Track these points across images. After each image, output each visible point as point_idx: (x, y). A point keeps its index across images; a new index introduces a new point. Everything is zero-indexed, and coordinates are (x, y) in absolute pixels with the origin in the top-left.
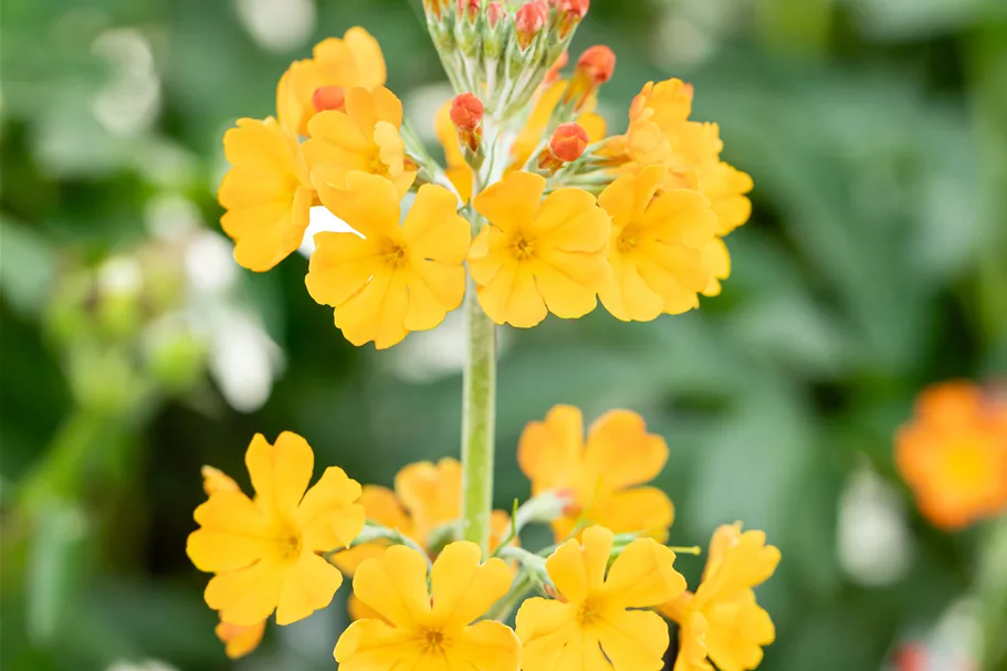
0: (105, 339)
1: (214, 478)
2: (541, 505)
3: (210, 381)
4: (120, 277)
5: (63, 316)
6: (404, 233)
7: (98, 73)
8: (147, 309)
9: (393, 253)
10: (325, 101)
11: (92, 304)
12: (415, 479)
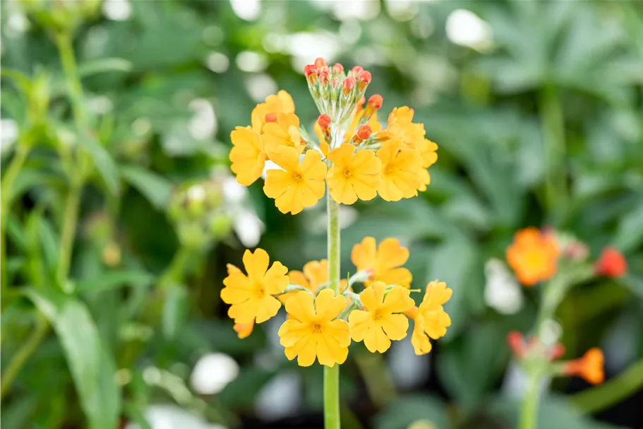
0: (191, 219)
1: (232, 268)
2: (360, 276)
3: (234, 234)
4: (197, 193)
5: (174, 210)
6: (301, 168)
7: (188, 115)
8: (208, 206)
9: (297, 177)
10: (269, 119)
11: (186, 204)
12: (310, 268)
